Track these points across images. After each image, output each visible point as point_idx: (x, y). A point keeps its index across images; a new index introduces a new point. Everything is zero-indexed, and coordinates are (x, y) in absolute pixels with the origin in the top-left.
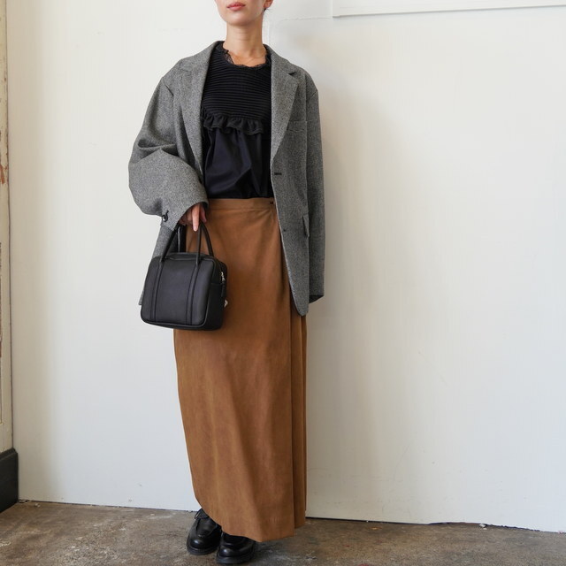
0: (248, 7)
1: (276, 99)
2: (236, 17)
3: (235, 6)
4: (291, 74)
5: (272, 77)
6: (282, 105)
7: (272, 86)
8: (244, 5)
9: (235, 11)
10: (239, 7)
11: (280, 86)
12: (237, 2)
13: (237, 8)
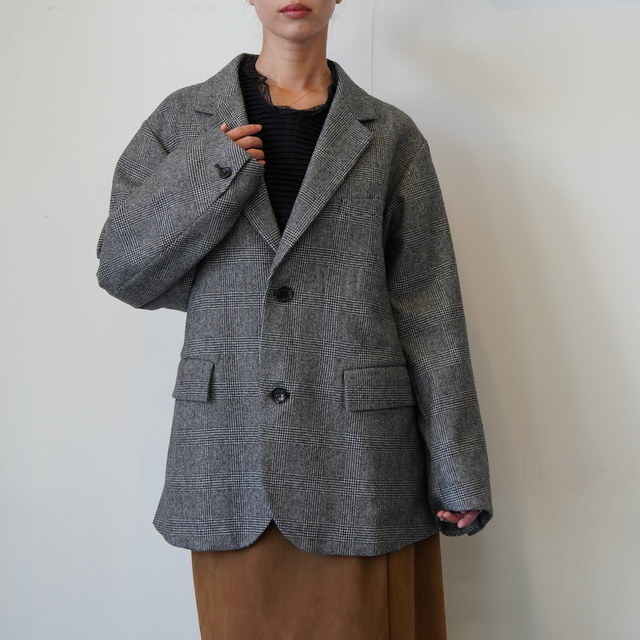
0: (316, 11)
2: (292, 28)
3: (294, 10)
4: (361, 122)
8: (309, 10)
9: (294, 18)
10: (301, 11)
12: (298, 5)
13: (297, 13)
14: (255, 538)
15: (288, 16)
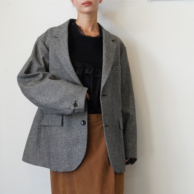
0: (93, 3)
1: (106, 54)
2: (87, 9)
3: (87, 3)
4: (112, 41)
5: (104, 42)
6: (108, 58)
7: (104, 47)
8: (91, 3)
9: (87, 6)
10: (89, 4)
11: (107, 47)
12: (88, 1)
13: (88, 4)
14: (76, 167)
15: (85, 5)
